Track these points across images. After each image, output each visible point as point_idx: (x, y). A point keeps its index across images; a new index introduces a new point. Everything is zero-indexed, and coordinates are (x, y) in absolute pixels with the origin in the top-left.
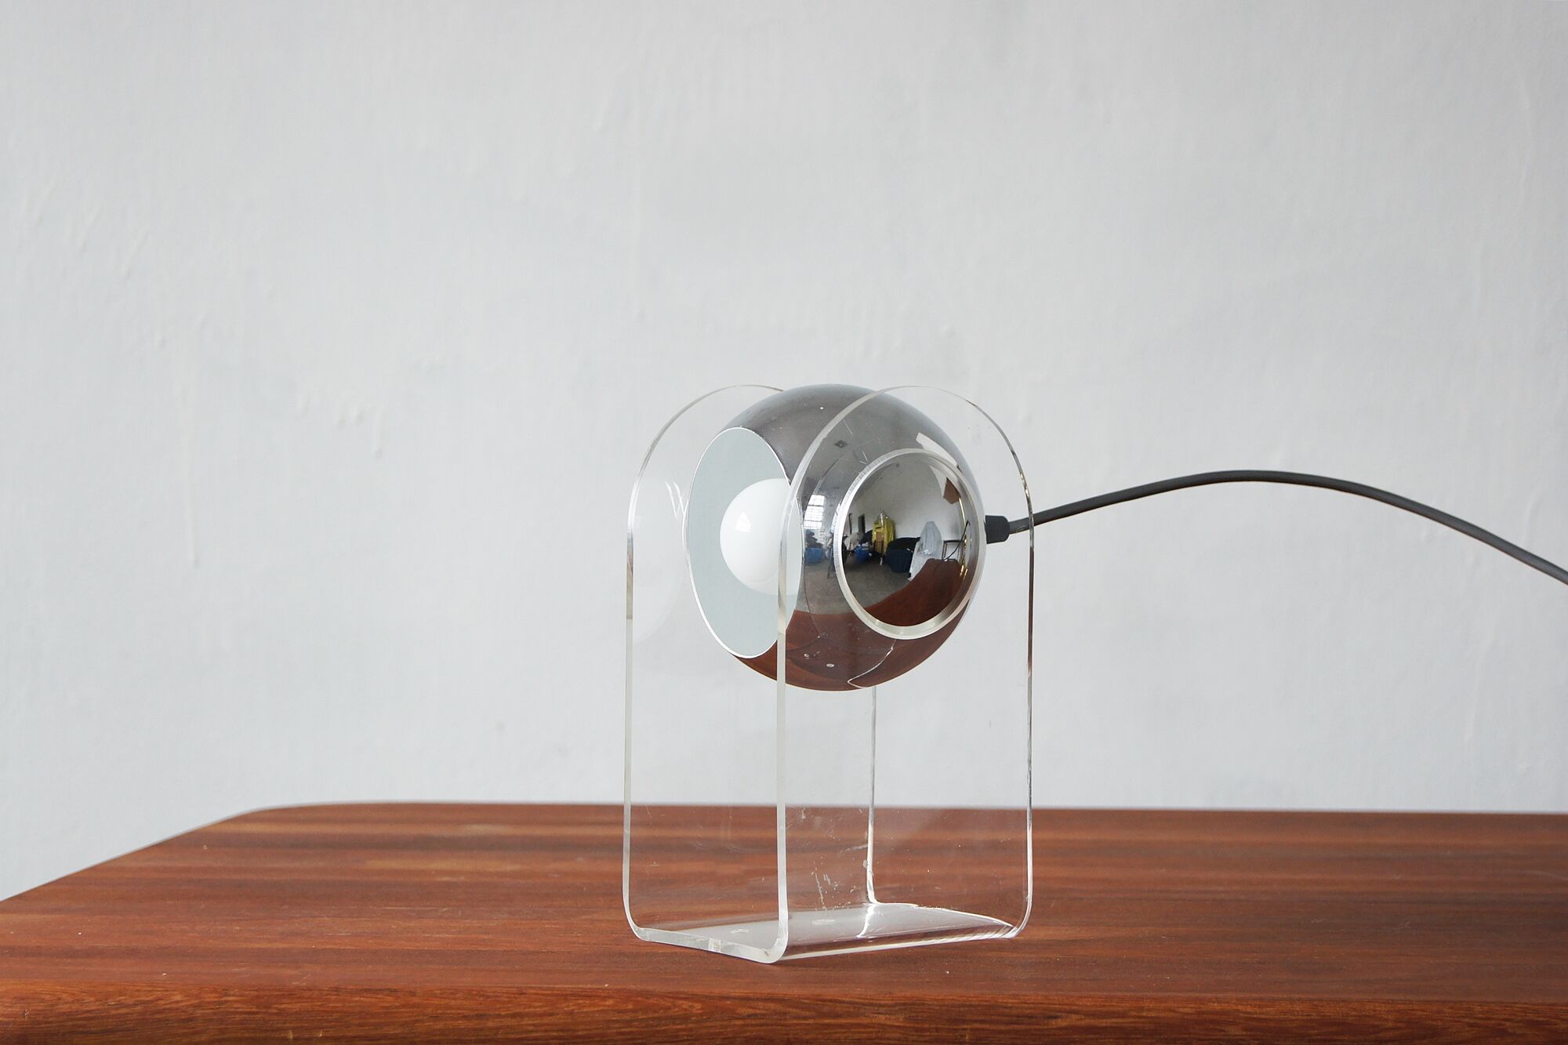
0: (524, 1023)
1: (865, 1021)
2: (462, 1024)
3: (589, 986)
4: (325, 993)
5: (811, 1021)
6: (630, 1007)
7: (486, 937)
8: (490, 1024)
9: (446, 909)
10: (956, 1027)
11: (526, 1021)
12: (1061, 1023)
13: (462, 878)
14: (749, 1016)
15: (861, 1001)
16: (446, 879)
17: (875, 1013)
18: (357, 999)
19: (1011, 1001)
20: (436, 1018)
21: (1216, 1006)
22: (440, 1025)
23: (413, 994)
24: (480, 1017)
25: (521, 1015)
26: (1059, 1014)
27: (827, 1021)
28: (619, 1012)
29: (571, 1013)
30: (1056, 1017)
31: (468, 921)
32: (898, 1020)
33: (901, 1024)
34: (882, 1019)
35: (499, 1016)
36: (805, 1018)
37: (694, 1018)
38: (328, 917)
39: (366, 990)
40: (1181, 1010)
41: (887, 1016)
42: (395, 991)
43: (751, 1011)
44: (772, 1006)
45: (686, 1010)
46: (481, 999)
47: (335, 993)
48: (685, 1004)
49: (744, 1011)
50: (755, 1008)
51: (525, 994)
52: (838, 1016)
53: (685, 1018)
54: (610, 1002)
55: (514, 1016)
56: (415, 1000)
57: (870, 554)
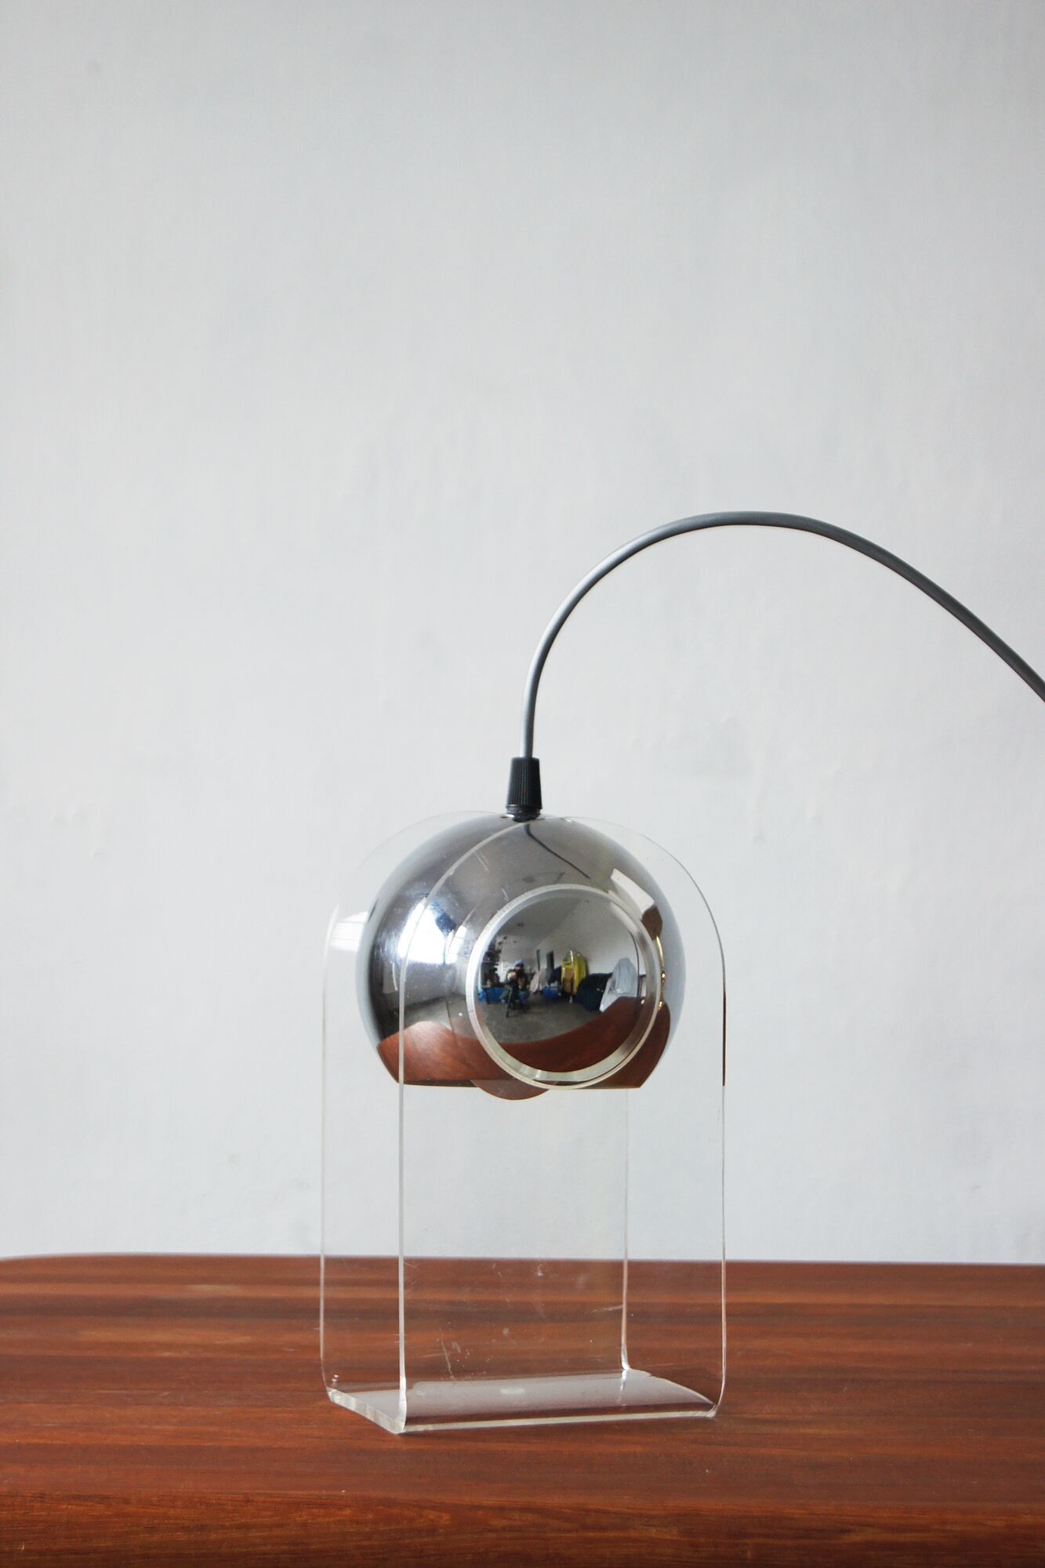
0: (251, 1535)
1: (633, 1534)
2: (181, 1536)
3: (324, 1492)
4: (29, 1499)
5: (574, 1535)
6: (370, 1516)
7: (211, 1429)
8: (213, 1536)
9: (166, 1393)
10: (736, 1541)
11: (254, 1533)
12: (856, 1538)
13: (186, 1353)
14: (504, 1529)
15: (630, 1511)
16: (167, 1354)
17: (645, 1525)
18: (64, 1507)
19: (798, 1512)
20: (152, 1529)
21: (1029, 1519)
22: (156, 1538)
23: (127, 1502)
24: (202, 1528)
25: (248, 1527)
26: (852, 1527)
27: (591, 1534)
28: (357, 1523)
29: (304, 1525)
30: (849, 1531)
31: (190, 1408)
32: (672, 1534)
33: (675, 1538)
34: (653, 1532)
35: (223, 1527)
36: (568, 1531)
37: (441, 1530)
38: (34, 1403)
39: (75, 1497)
40: (989, 1522)
41: (659, 1528)
42: (108, 1498)
43: (505, 1522)
44: (530, 1517)
45: (432, 1520)
46: (203, 1507)
47: (39, 1499)
48: (432, 1515)
49: (496, 1522)
50: (511, 1519)
51: (253, 1501)
52: (603, 1529)
53: (432, 1531)
54: (348, 1512)
55: (239, 1527)
56: (130, 1509)
57: (560, 994)
